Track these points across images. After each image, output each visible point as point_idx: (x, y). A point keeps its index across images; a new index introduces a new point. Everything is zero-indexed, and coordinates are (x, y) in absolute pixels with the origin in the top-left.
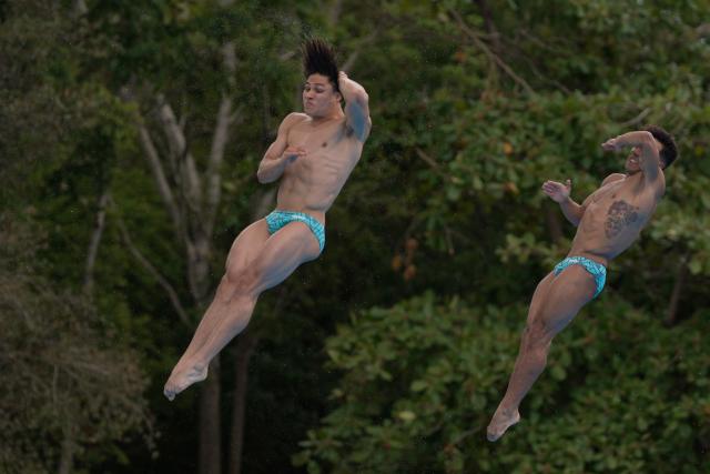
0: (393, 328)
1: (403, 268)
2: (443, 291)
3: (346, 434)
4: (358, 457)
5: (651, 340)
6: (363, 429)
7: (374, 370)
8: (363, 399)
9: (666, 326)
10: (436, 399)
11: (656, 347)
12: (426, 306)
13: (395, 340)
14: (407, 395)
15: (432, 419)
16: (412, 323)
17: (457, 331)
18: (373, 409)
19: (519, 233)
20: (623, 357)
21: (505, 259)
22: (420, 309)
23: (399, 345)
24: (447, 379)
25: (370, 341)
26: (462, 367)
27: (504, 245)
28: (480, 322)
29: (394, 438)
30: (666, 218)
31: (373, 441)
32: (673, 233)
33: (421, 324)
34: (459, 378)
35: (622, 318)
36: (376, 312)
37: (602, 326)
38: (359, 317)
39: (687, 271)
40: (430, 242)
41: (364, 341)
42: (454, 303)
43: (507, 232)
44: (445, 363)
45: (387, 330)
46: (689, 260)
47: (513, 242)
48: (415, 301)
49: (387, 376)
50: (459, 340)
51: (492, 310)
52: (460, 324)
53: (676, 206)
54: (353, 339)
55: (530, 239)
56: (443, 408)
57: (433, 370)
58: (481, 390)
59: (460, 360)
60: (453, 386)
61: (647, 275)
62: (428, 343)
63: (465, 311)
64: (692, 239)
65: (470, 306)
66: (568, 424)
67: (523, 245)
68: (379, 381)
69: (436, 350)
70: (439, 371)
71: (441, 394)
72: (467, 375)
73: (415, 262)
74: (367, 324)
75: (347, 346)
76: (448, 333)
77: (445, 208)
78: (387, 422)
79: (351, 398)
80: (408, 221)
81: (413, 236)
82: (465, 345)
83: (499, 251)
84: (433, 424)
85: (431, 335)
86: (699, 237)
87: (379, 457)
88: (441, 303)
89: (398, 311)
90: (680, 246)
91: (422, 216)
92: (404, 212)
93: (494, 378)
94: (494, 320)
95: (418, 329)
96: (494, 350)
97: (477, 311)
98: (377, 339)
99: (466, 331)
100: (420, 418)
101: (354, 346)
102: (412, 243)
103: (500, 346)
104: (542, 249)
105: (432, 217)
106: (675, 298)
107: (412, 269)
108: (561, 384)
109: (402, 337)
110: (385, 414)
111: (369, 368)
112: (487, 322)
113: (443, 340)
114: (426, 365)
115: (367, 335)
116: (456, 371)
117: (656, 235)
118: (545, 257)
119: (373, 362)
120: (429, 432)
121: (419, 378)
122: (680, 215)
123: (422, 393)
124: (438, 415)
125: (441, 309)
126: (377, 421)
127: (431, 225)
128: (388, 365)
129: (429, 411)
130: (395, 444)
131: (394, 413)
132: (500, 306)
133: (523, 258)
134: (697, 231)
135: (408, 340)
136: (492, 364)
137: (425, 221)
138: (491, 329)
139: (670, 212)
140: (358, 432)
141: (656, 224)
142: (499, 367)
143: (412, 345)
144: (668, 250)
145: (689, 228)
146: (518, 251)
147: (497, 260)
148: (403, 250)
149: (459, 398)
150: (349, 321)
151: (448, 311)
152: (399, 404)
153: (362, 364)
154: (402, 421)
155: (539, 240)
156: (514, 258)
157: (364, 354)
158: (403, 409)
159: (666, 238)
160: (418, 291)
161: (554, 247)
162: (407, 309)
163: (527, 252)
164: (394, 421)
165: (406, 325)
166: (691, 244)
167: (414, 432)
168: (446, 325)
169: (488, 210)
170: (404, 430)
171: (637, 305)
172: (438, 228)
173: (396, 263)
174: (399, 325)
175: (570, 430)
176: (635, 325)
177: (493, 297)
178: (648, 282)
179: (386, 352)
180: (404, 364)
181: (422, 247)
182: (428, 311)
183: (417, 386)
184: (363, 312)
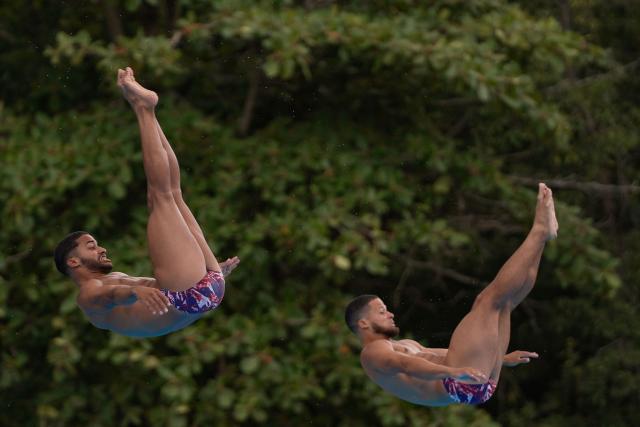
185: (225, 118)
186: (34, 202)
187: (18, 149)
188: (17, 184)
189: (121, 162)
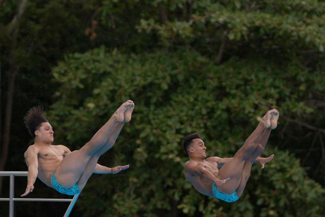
0: (85, 63)
1: (90, 34)
2: (109, 46)
3: (62, 113)
4: (67, 125)
5: (209, 71)
6: (69, 112)
7: (76, 83)
8: (70, 97)
9: (216, 64)
10: (105, 98)
11: (211, 75)
12: (101, 53)
13: (86, 69)
14: (91, 95)
15: (103, 107)
16: (94, 61)
17: (116, 65)
18: (75, 102)
19: (147, 19)
20: (195, 79)
21: (140, 31)
22: (98, 54)
23: (88, 72)
24: (111, 88)
25: (74, 69)
26: (118, 83)
27: (139, 24)
28: (127, 61)
29: (84, 116)
30: (218, 12)
31: (75, 117)
32: (221, 20)
33: (99, 61)
34: (116, 88)
35: (195, 60)
36: (77, 55)
37: (186, 64)
38: (69, 57)
39: (227, 38)
40: (104, 22)
41: (71, 69)
42: (115, 52)
43: (141, 18)
44: (110, 81)
45: (82, 64)
46: (228, 33)
47: (143, 23)
48: (96, 51)
49: (81, 86)
50: (117, 70)
51: (133, 55)
52: (118, 62)
53: (222, 7)
54: (66, 68)
55: (152, 21)
56: (108, 102)
57: (104, 84)
58: (127, 94)
59: (117, 79)
60: (114, 92)
61: (208, 40)
62: (102, 71)
63: (120, 56)
64: (229, 23)
65: (123, 53)
66: (168, 111)
67: (149, 25)
68: (78, 89)
69: (105, 74)
70: (107, 84)
71: (108, 96)
72: (120, 86)
73: (96, 31)
74: (72, 61)
75: (62, 71)
76: (111, 66)
77: (111, 6)
78: (81, 108)
79: (64, 96)
80: (93, 12)
81: (95, 19)
82: (119, 72)
83: (137, 27)
84: (103, 110)
85: (103, 67)
86: (233, 22)
87: (77, 125)
88: (108, 51)
89: (88, 55)
90: (224, 26)
91: (100, 9)
92: (91, 7)
93: (133, 88)
94: (134, 60)
95: (97, 64)
96: (134, 75)
97: (126, 56)
98: (77, 68)
99: (120, 65)
100: (97, 106)
101: (66, 71)
102: (95, 22)
103: (137, 73)
104: (158, 27)
105: (105, 10)
106: (221, 51)
107: (94, 35)
108: (165, 91)
109: (89, 68)
110: (80, 105)
111: (73, 82)
112: (131, 61)
113: (109, 69)
114: (101, 81)
115: (73, 66)
116: (115, 85)
117: (213, 21)
118: (159, 30)
119: (75, 79)
120: (101, 114)
121: (97, 87)
122: (224, 11)
123: (98, 95)
124: (106, 105)
125: (108, 55)
126: (76, 107)
127: (104, 14)
128: (82, 81)
129: (101, 103)
130: (85, 119)
131: (84, 104)
132: (137, 54)
133: (149, 30)
134: (233, 19)
135: (92, 69)
136: (132, 81)
137: (101, 12)
138: (132, 64)
139: (220, 10)
140: (67, 113)
141: (213, 15)
142: (136, 83)
143: (94, 71)
144: (218, 28)
145: (229, 17)
146: (146, 27)
147: (136, 31)
148: (90, 26)
149: (116, 97)
150: (64, 60)
151: (111, 55)
152: (87, 100)
153: (70, 80)
154: (88, 108)
155: (156, 22)
156: (144, 30)
157: (71, 75)
158: (89, 102)
159: (217, 22)
160: (98, 45)
161: (163, 25)
162: (92, 54)
163: (150, 28)
164: (85, 107)
165: (91, 62)
166: (230, 25)
167: (94, 113)
168: (111, 62)
169: (132, 7)
170: (89, 112)
171: (203, 54)
172: (108, 15)
173: (87, 32)
174: (88, 62)
175: (169, 114)
176: (202, 64)
177: (134, 49)
178: (209, 43)
179: (81, 75)
180: (90, 81)
181: (100, 24)
182: (102, 55)
183: (96, 91)
184: (71, 55)
185: (210, 56)
186: (130, 90)
187: (123, 67)
188: (123, 83)
189: (166, 74)
